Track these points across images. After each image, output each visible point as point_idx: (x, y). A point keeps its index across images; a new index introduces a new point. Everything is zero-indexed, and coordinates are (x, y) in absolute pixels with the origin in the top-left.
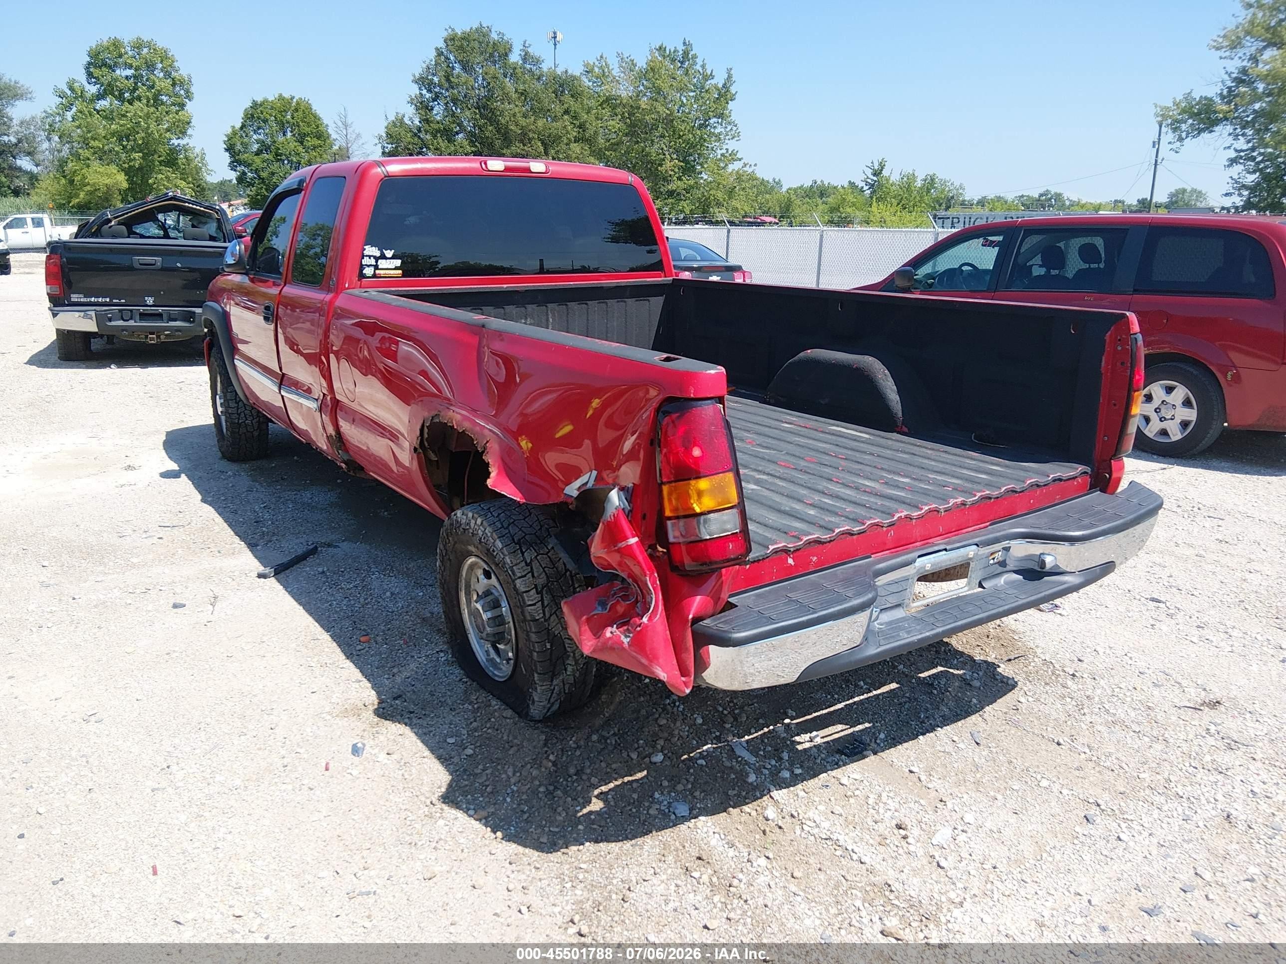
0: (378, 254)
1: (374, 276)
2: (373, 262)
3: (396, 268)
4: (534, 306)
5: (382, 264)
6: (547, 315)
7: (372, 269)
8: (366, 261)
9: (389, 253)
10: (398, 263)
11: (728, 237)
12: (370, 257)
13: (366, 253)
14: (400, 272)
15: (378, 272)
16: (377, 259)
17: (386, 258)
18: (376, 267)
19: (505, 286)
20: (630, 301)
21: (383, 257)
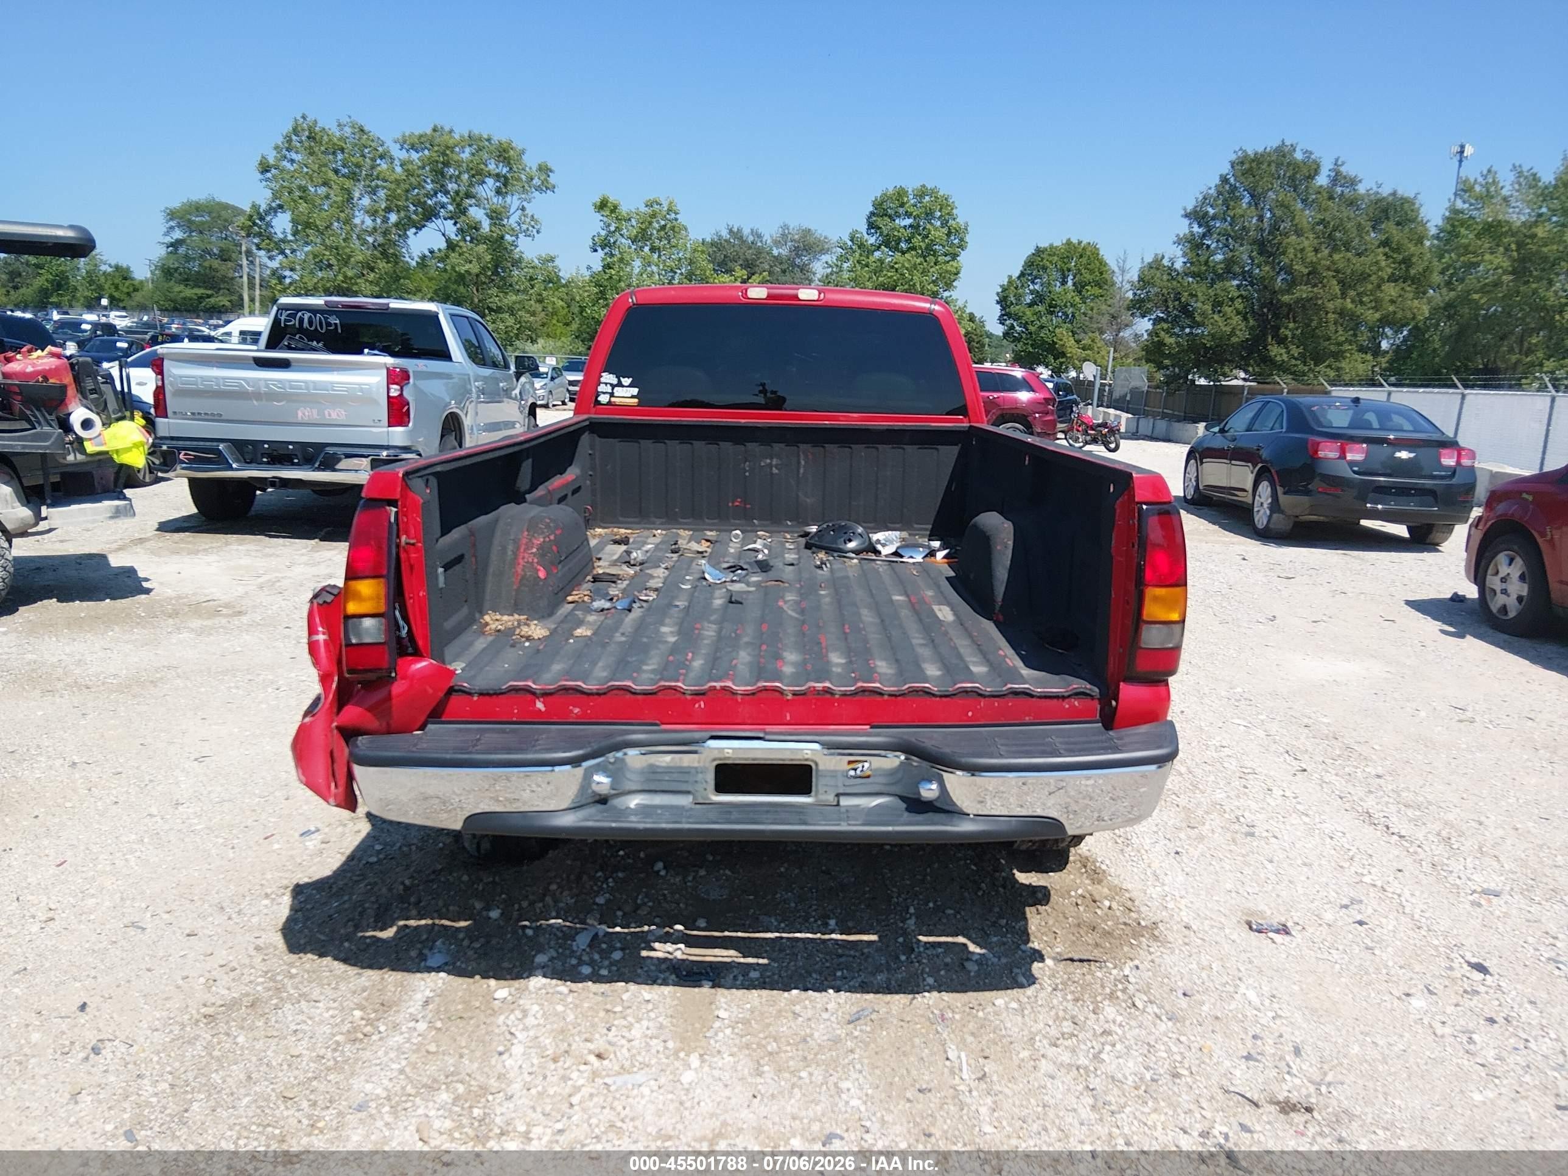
0: (615, 381)
1: (609, 403)
2: (609, 389)
3: (633, 397)
4: (782, 445)
5: (618, 391)
6: (799, 456)
7: (608, 396)
8: (601, 388)
9: (626, 381)
10: (635, 391)
11: (1462, 403)
12: (606, 384)
13: (602, 380)
14: (636, 400)
15: (613, 399)
16: (613, 386)
17: (623, 386)
18: (612, 395)
19: (743, 421)
20: (909, 449)
21: (620, 384)
